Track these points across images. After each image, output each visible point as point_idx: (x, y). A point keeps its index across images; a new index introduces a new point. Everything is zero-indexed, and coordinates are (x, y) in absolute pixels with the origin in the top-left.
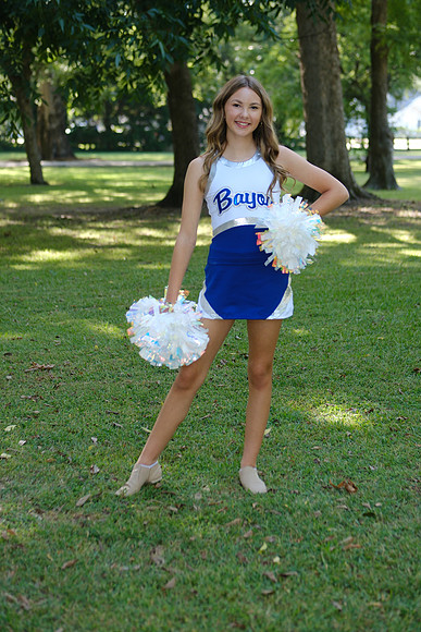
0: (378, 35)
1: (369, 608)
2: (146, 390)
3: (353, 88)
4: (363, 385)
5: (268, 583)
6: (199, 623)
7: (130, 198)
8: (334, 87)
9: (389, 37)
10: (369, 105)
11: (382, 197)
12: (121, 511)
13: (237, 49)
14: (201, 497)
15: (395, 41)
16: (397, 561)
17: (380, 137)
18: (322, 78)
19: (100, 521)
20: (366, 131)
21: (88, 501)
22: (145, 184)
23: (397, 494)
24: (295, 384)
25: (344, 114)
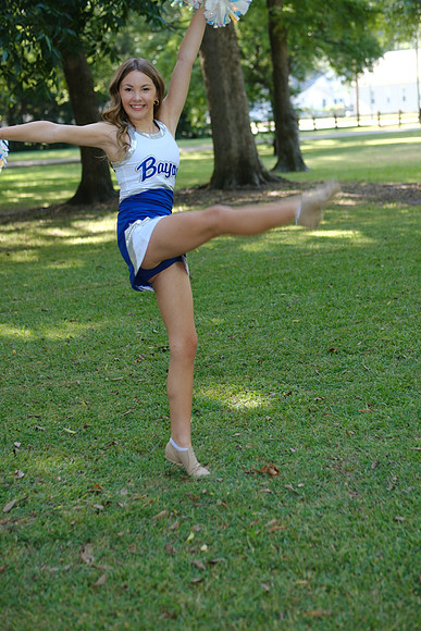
0: (275, 19)
1: (296, 587)
2: (66, 390)
3: (255, 72)
4: (280, 369)
5: (197, 571)
6: (131, 616)
7: (39, 198)
8: (235, 74)
9: (287, 20)
10: (273, 88)
11: (291, 180)
12: (48, 512)
13: (136, 39)
14: (126, 493)
15: (293, 23)
16: (320, 538)
17: (285, 120)
18: (223, 65)
19: (28, 525)
20: (272, 115)
21: (14, 506)
22: (51, 183)
23: (318, 473)
24: (214, 374)
25: (246, 99)
